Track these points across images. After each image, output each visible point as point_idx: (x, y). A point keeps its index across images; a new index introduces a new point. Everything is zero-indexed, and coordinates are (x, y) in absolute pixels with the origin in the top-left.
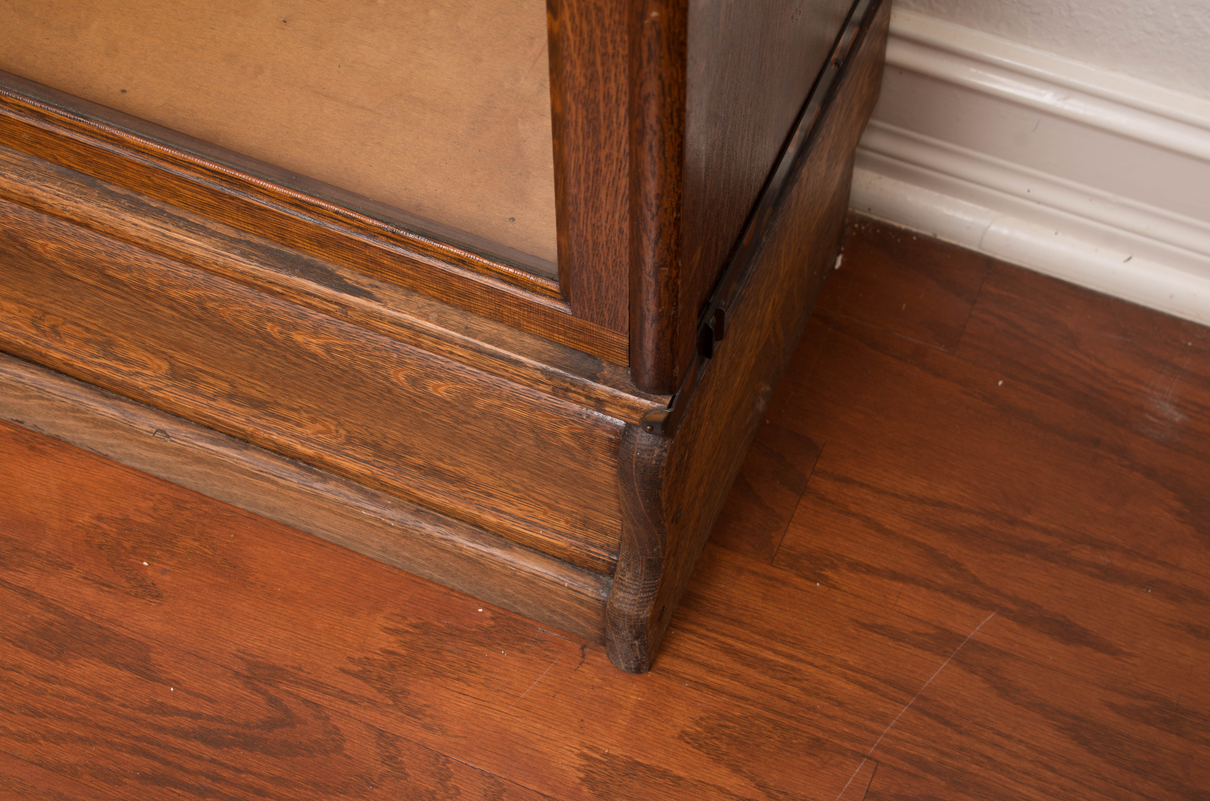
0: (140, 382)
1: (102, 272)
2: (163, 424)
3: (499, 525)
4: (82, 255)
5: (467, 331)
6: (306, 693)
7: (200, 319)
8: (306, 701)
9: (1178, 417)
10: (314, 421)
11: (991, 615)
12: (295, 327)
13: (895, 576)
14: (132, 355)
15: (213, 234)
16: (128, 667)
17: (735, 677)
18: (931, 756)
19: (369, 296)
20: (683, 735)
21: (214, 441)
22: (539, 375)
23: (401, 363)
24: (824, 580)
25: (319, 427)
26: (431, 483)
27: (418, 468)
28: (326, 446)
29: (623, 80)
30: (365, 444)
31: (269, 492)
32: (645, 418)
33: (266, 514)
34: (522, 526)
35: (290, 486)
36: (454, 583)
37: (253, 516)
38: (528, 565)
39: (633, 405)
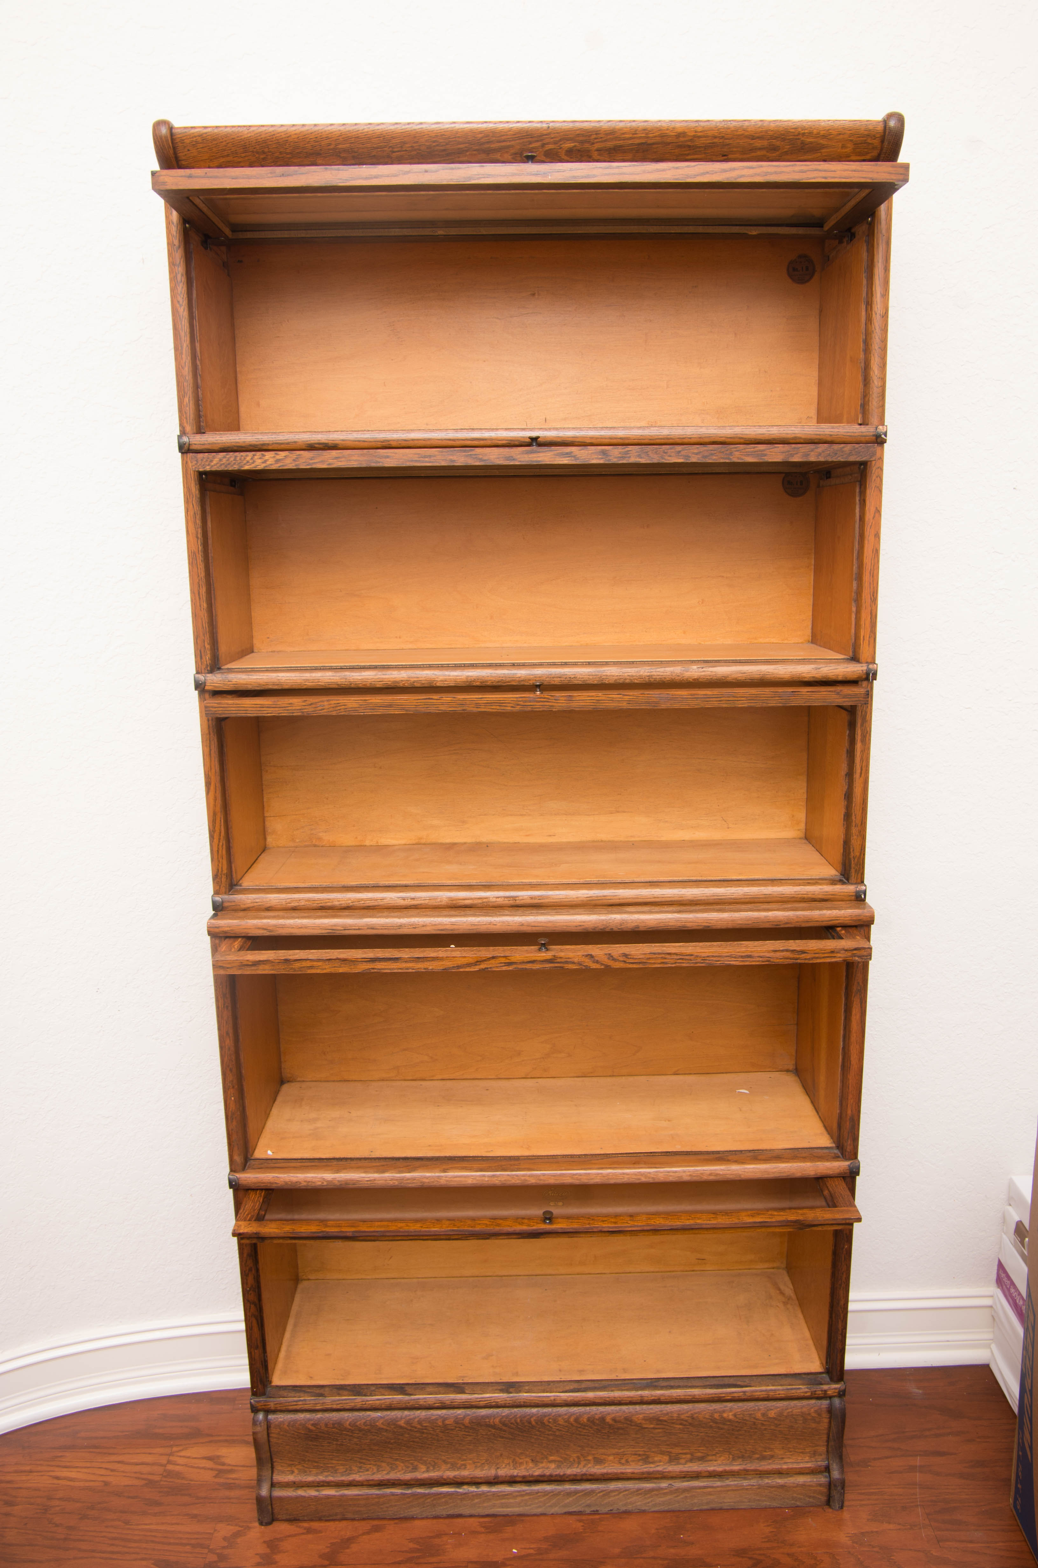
0: (659, 1469)
1: (658, 1420)
2: (670, 1482)
3: (788, 1468)
4: (651, 1416)
6: (758, 1552)
7: (690, 1424)
8: (760, 1554)
10: (721, 1456)
11: (918, 1457)
12: (724, 1411)
14: (656, 1459)
17: (869, 1499)
18: (934, 1498)
20: (868, 1520)
21: (688, 1481)
23: (759, 1410)
24: (870, 1466)
25: (722, 1458)
26: (763, 1463)
27: (758, 1459)
30: (739, 1457)
31: (710, 1494)
32: (839, 1392)
33: (705, 1507)
34: (795, 1466)
35: (718, 1487)
36: (775, 1504)
37: (701, 1510)
38: (801, 1479)
39: (835, 1389)
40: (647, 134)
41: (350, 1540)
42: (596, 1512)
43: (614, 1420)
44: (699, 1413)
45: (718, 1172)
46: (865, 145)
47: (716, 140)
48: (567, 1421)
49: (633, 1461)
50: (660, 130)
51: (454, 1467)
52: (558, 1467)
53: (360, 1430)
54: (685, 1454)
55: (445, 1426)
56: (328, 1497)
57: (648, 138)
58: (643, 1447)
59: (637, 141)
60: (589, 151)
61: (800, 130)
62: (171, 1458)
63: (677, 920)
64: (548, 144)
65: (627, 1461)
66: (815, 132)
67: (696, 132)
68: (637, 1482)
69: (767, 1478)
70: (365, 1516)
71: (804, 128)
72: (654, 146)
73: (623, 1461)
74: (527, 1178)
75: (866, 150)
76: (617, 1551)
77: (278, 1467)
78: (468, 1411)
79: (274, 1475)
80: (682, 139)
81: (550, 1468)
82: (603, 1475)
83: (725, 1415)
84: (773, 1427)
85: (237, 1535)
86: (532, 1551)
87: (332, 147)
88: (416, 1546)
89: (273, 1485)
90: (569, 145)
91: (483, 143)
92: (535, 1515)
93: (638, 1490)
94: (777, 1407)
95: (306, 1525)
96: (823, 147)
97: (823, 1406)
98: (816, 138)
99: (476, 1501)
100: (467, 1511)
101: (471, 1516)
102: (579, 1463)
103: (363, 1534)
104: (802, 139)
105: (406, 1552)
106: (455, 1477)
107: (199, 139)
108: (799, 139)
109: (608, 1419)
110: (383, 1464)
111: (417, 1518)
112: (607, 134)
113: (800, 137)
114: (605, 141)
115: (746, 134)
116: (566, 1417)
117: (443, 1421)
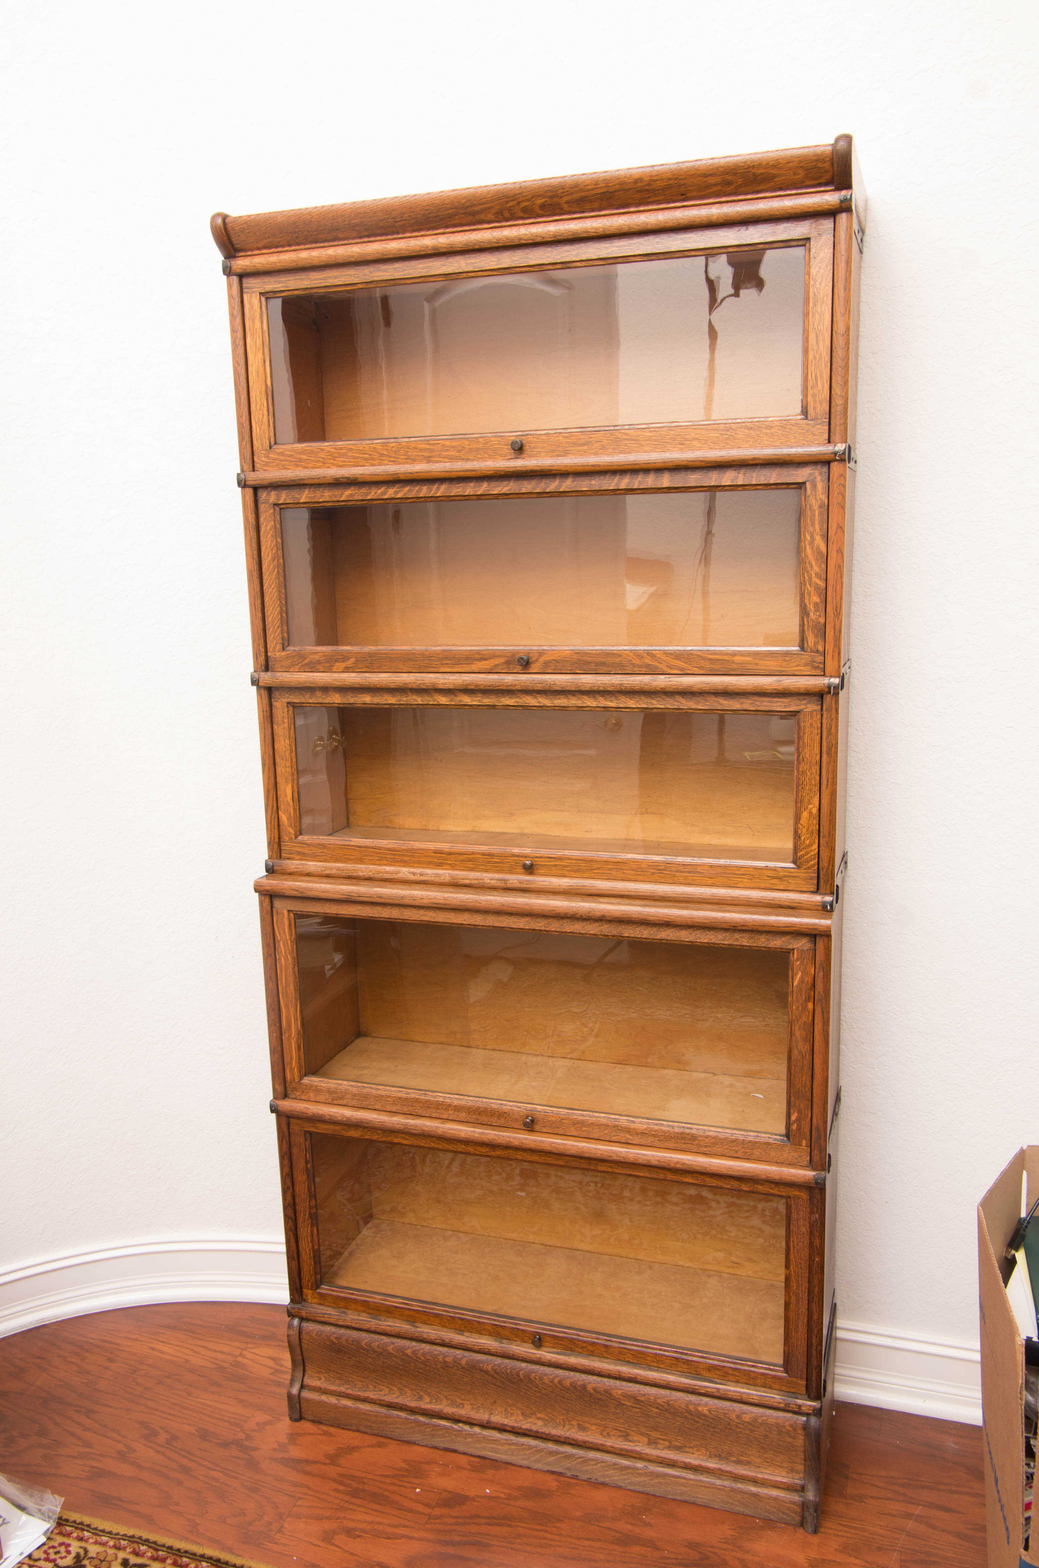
0: (638, 1449)
1: (635, 1399)
2: (646, 1464)
3: (763, 1478)
4: (629, 1393)
5: (756, 1391)
6: (710, 1549)
7: (666, 1410)
8: (711, 1552)
9: (956, 1447)
10: (698, 1450)
11: (920, 1507)
12: (699, 1405)
13: (886, 1499)
14: (635, 1438)
15: (675, 1374)
16: (649, 1547)
17: (846, 1532)
18: (917, 1548)
19: (725, 1385)
20: (836, 1550)
21: (663, 1467)
22: (780, 1400)
23: (734, 1410)
24: (864, 1502)
25: (700, 1453)
26: (739, 1467)
27: (734, 1462)
28: (702, 1460)
29: (807, 1285)
30: (716, 1456)
31: (682, 1485)
32: (814, 1410)
33: (679, 1498)
34: (770, 1477)
35: (691, 1480)
36: (747, 1511)
37: (674, 1500)
38: (775, 1493)
39: (810, 1406)
40: (607, 183)
41: (354, 1449)
42: (575, 1477)
43: (594, 1389)
44: (675, 1401)
46: (816, 169)
47: (671, 182)
48: (552, 1381)
49: (614, 1436)
50: (619, 179)
51: (453, 1404)
52: (545, 1425)
53: (375, 1352)
54: (664, 1440)
55: (445, 1362)
56: (345, 1407)
57: (609, 186)
58: (623, 1424)
59: (600, 191)
60: (559, 204)
61: (749, 163)
62: (244, 1353)
64: (522, 202)
65: (608, 1434)
66: (764, 163)
67: (651, 176)
68: (615, 1456)
69: (741, 1483)
70: (375, 1432)
71: (753, 161)
72: (616, 194)
73: (605, 1433)
75: (819, 174)
76: (578, 1514)
77: (309, 1372)
78: (467, 1354)
79: (305, 1378)
80: (639, 185)
81: (537, 1425)
82: (585, 1442)
83: (700, 1409)
84: (747, 1432)
85: (268, 1423)
86: (503, 1495)
87: (346, 223)
88: (406, 1466)
89: (302, 1387)
90: (540, 201)
91: (468, 207)
92: (521, 1466)
93: (615, 1464)
94: (752, 1413)
95: (325, 1428)
96: (774, 176)
97: (798, 1422)
98: (766, 168)
99: (469, 1440)
100: (461, 1449)
101: (465, 1454)
102: (564, 1426)
103: (368, 1446)
104: (753, 171)
105: (396, 1469)
106: (453, 1413)
107: (246, 226)
108: (749, 171)
109: (589, 1388)
110: (395, 1388)
111: (418, 1444)
112: (571, 188)
113: (750, 169)
114: (572, 193)
115: (699, 173)
116: (551, 1377)
117: (443, 1358)
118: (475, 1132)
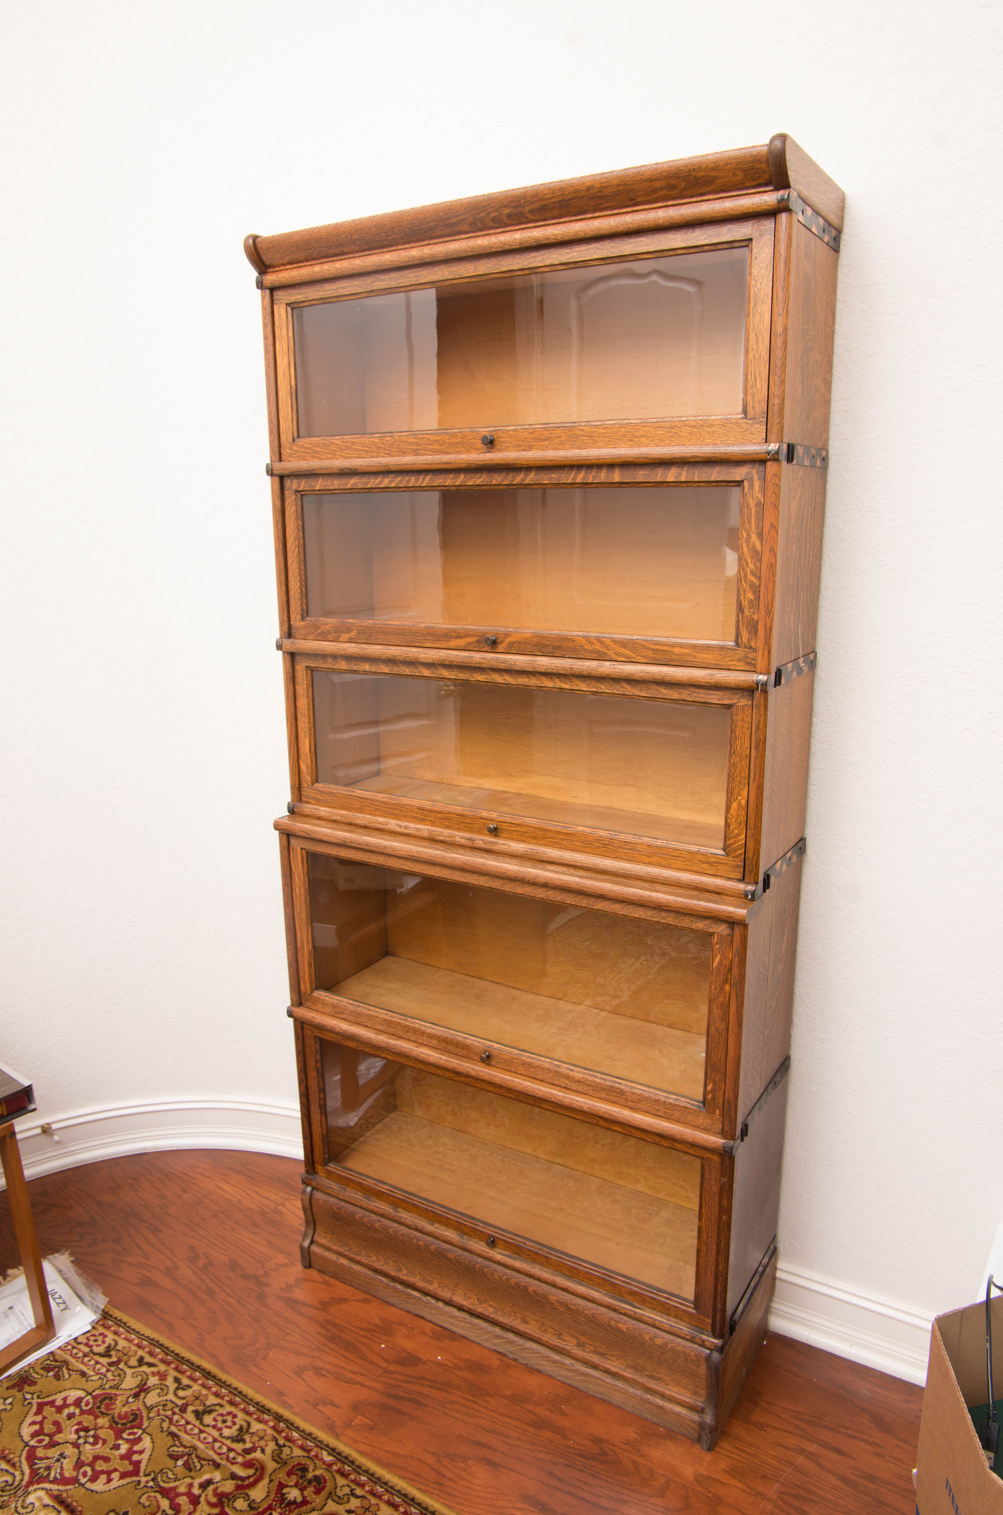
0: (568, 1348)
1: (567, 1306)
2: (573, 1362)
3: (670, 1395)
4: (562, 1301)
5: (668, 1320)
6: (610, 1447)
7: (592, 1321)
8: (611, 1449)
9: (869, 1394)
10: (618, 1360)
11: (815, 1445)
12: (619, 1322)
13: (786, 1431)
14: (567, 1338)
15: (601, 1292)
16: (559, 1434)
17: (738, 1455)
18: (799, 1483)
19: (642, 1310)
20: (723, 1470)
21: (587, 1367)
22: (687, 1333)
23: (648, 1333)
24: (765, 1431)
25: (619, 1362)
26: (651, 1381)
27: (647, 1375)
28: (620, 1368)
29: (715, 1238)
30: (632, 1367)
31: (601, 1385)
32: (716, 1347)
33: (598, 1396)
34: (676, 1395)
35: (608, 1383)
36: (655, 1420)
37: (594, 1397)
38: (678, 1409)
39: (713, 1343)
40: (563, 192)
41: (344, 1300)
42: (515, 1360)
43: (534, 1291)
44: (600, 1315)
45: (612, 1113)
46: (753, 170)
47: (620, 188)
48: (501, 1278)
49: (550, 1333)
50: (573, 187)
51: (424, 1280)
52: (495, 1313)
53: (366, 1226)
54: (590, 1345)
55: (418, 1245)
56: (342, 1265)
57: (564, 195)
58: (557, 1324)
59: (557, 200)
60: (523, 213)
61: (690, 166)
62: (286, 1202)
63: (577, 884)
64: (491, 212)
65: (545, 1330)
66: (704, 166)
67: (601, 183)
68: (548, 1350)
69: (651, 1395)
70: (364, 1289)
71: (693, 164)
72: (572, 201)
73: (542, 1329)
74: (470, 1070)
75: (757, 175)
76: (508, 1393)
77: (318, 1231)
78: (435, 1241)
79: (316, 1235)
80: (592, 192)
81: (489, 1312)
82: (526, 1333)
83: (620, 1326)
84: (659, 1353)
85: (285, 1265)
86: (450, 1364)
87: (349, 238)
88: (380, 1323)
89: (312, 1242)
90: (506, 211)
91: (445, 220)
92: (473, 1342)
93: (547, 1357)
94: (663, 1338)
95: (327, 1278)
96: (715, 178)
97: (702, 1354)
98: (706, 171)
99: (434, 1312)
100: (428, 1317)
101: (431, 1322)
102: (510, 1316)
103: (356, 1300)
104: (694, 174)
105: (372, 1324)
106: (424, 1287)
108: (691, 175)
109: (530, 1289)
110: (381, 1258)
111: (395, 1306)
112: (532, 198)
113: (692, 173)
114: (533, 203)
115: (644, 178)
116: (500, 1274)
117: (417, 1241)
118: (441, 1058)
